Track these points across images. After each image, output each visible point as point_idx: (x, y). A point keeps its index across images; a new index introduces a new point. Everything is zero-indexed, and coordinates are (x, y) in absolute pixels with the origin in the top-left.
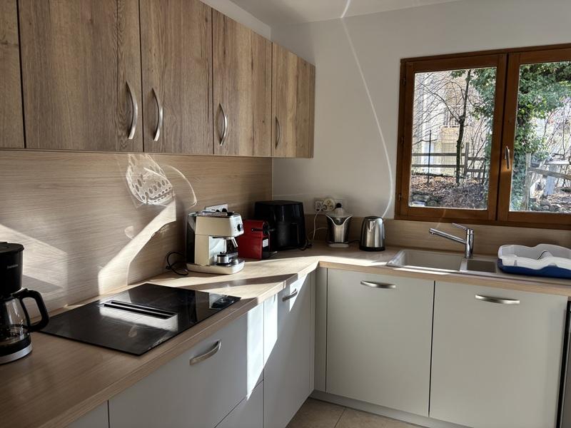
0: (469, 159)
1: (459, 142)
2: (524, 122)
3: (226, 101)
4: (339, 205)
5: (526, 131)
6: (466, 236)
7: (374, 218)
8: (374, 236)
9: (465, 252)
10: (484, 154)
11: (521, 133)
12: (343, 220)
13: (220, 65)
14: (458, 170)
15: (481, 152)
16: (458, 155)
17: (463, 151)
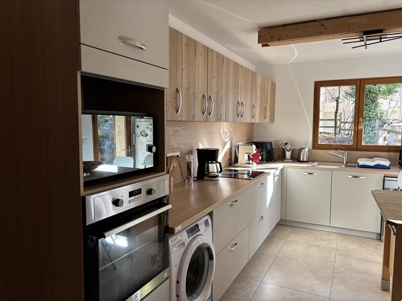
0: (342, 122)
1: (336, 113)
2: (374, 101)
3: (254, 103)
4: (286, 144)
5: (375, 107)
6: (344, 156)
7: (304, 148)
8: (304, 156)
9: (344, 163)
10: (352, 119)
11: (373, 108)
12: (290, 149)
14: (335, 129)
15: (350, 118)
16: (335, 120)
17: (338, 118)
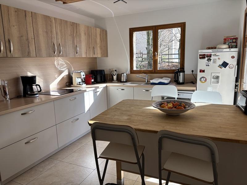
3: (78, 44)
4: (116, 71)
6: (146, 77)
8: (124, 78)
12: (116, 74)
13: (76, 35)
